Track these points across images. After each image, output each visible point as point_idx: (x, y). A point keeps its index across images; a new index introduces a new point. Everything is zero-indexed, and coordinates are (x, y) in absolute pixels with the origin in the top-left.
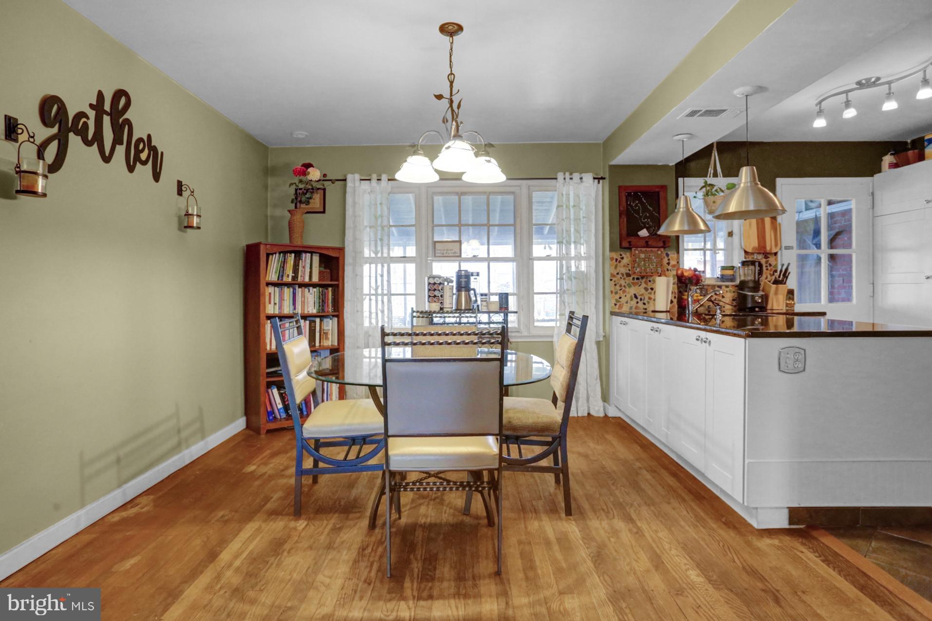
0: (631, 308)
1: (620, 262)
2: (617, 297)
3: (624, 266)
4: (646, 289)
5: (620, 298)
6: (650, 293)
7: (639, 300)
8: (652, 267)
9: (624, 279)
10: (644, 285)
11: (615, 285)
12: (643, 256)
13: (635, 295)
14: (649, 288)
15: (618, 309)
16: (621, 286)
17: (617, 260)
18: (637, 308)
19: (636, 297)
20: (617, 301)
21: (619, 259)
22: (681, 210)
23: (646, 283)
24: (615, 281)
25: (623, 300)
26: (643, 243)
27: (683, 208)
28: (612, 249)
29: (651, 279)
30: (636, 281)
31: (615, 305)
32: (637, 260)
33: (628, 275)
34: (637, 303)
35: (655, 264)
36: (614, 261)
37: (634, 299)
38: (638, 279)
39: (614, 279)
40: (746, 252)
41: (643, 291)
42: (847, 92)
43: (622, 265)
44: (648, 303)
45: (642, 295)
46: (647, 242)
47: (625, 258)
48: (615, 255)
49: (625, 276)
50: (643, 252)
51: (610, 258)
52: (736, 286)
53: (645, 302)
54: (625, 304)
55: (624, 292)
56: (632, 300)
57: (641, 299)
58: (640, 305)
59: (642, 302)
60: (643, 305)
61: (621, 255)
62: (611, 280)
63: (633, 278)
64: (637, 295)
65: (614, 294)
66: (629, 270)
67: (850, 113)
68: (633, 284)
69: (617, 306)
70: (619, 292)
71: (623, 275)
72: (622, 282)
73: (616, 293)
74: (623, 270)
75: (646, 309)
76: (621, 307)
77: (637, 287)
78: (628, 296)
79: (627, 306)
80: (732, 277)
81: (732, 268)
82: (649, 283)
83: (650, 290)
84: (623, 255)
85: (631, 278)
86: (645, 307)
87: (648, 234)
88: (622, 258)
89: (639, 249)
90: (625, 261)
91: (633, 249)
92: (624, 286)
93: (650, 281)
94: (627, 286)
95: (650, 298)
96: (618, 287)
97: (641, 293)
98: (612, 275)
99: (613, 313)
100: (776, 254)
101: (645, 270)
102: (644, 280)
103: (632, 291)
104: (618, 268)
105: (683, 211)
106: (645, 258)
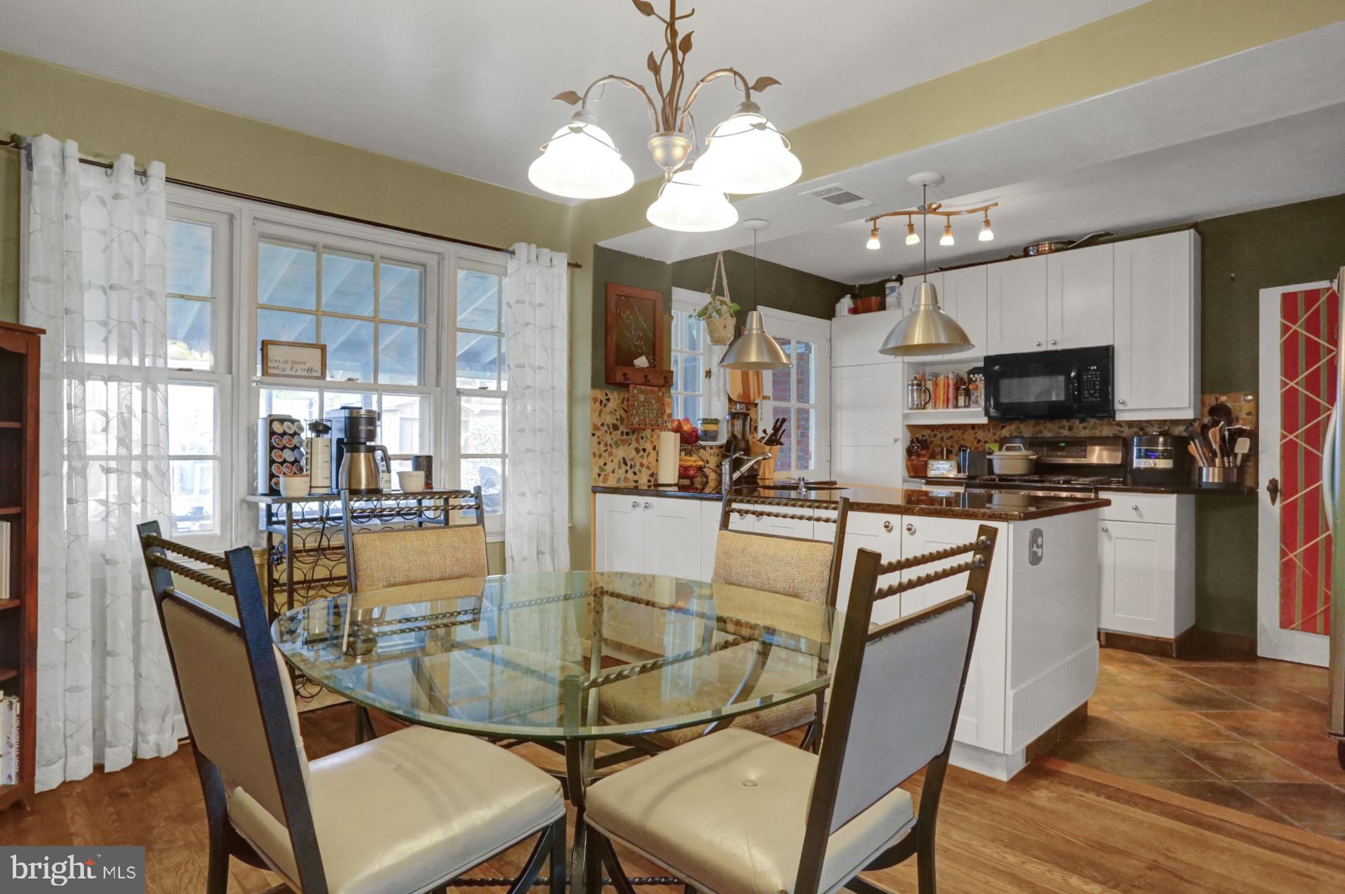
0: (619, 480)
1: (605, 406)
2: (601, 462)
3: (611, 413)
4: (637, 450)
5: (605, 464)
6: (642, 457)
7: (628, 468)
8: (651, 416)
9: (611, 433)
10: (634, 444)
11: (599, 443)
12: (642, 398)
13: (624, 459)
14: (641, 448)
15: (603, 482)
16: (606, 445)
17: (601, 402)
18: (626, 479)
19: (625, 464)
20: (601, 469)
21: (604, 401)
22: (755, 332)
23: (637, 441)
24: (598, 437)
25: (609, 468)
26: (640, 378)
27: (757, 329)
28: (595, 385)
29: (644, 435)
30: (625, 437)
31: (599, 475)
32: (636, 403)
33: (615, 427)
34: (627, 471)
35: (655, 411)
36: (598, 403)
37: (623, 465)
38: (628, 434)
39: (598, 433)
40: (730, 400)
41: (634, 453)
42: (910, 213)
43: (608, 411)
44: (640, 471)
45: (632, 459)
46: (646, 377)
47: (612, 400)
48: (600, 395)
49: (611, 429)
50: (642, 392)
51: (593, 399)
52: (721, 447)
53: (636, 470)
54: (611, 474)
55: (611, 454)
56: (620, 467)
57: (631, 467)
58: (630, 475)
59: (632, 470)
60: (633, 475)
61: (607, 395)
62: (594, 435)
63: (622, 433)
64: (627, 460)
65: (597, 458)
66: (617, 420)
67: (913, 240)
68: (622, 441)
69: (602, 477)
70: (604, 454)
71: (608, 426)
72: (608, 439)
73: (600, 456)
74: (610, 420)
75: (637, 482)
76: (605, 479)
77: (626, 446)
78: (616, 461)
79: (614, 478)
80: (714, 435)
81: (716, 422)
83: (642, 452)
84: (610, 396)
85: (619, 432)
86: (636, 478)
87: (647, 365)
88: (608, 400)
89: (639, 387)
90: (612, 405)
91: (632, 386)
92: (611, 445)
93: (642, 438)
94: (614, 446)
95: (642, 465)
96: (602, 447)
97: (631, 457)
98: (596, 428)
99: (595, 490)
100: (756, 405)
101: (645, 419)
102: (635, 436)
103: (620, 453)
104: (603, 416)
105: (757, 334)
106: (645, 401)
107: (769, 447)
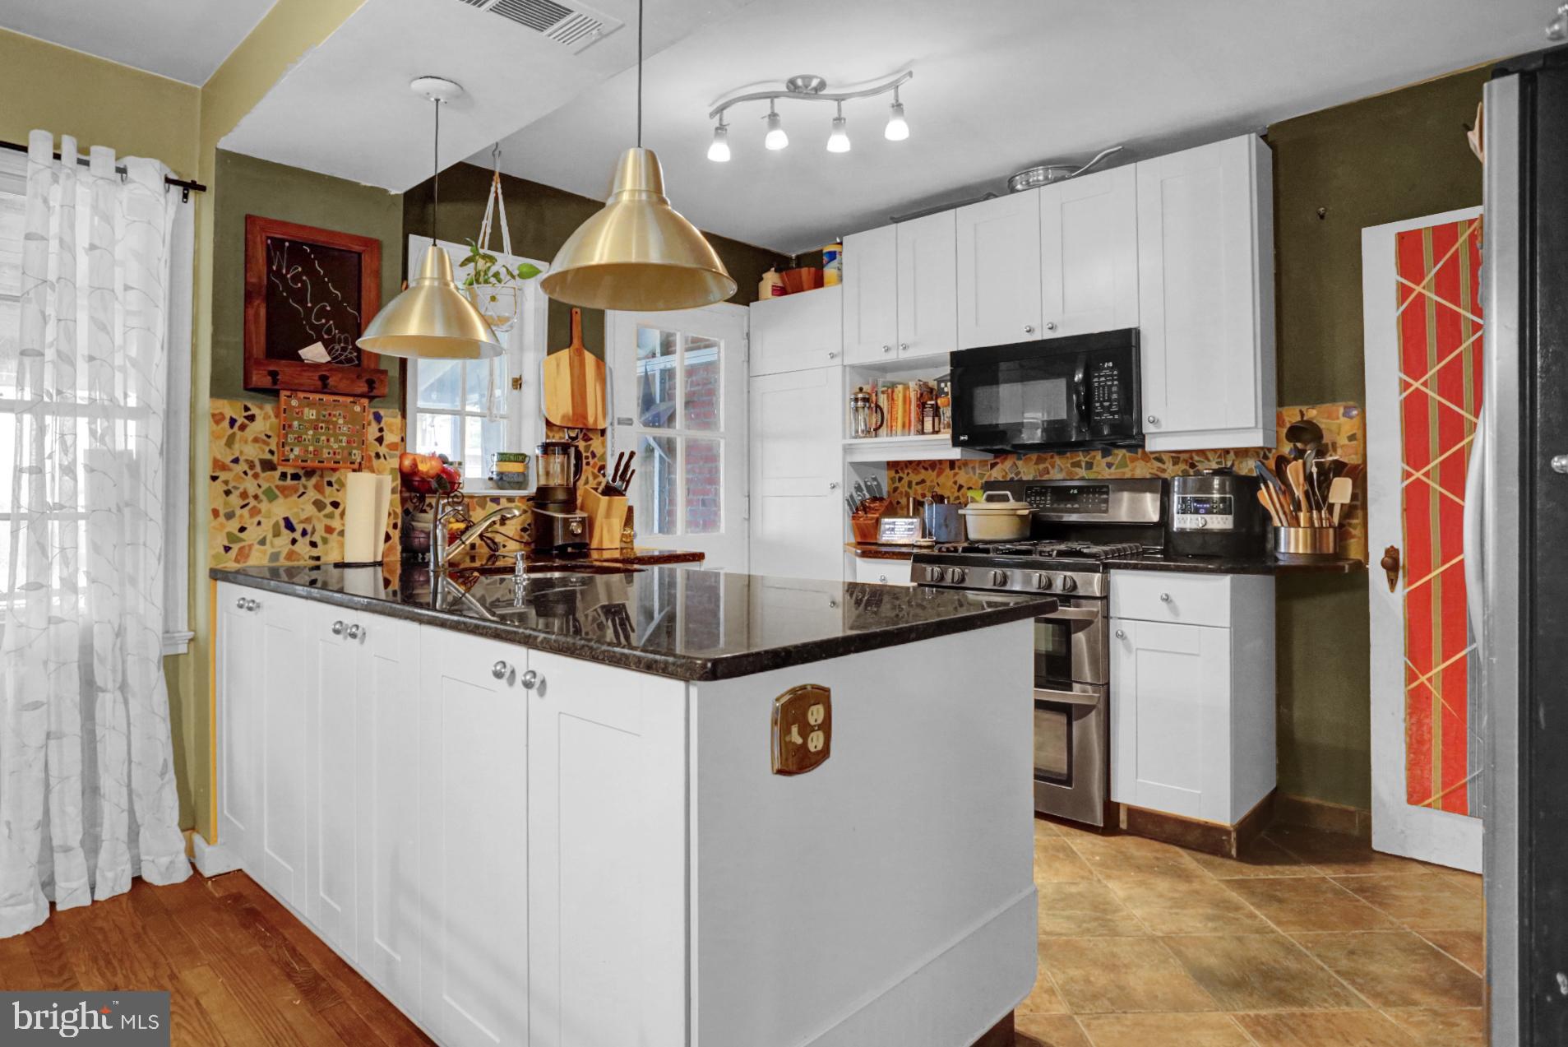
0: (275, 557)
1: (243, 428)
2: (234, 526)
3: (256, 440)
4: (319, 505)
5: (242, 529)
6: (330, 516)
7: (297, 535)
8: (336, 446)
9: (256, 476)
10: (312, 494)
11: (228, 493)
12: (310, 414)
13: (287, 520)
14: (327, 501)
15: (237, 561)
16: (244, 495)
17: (233, 422)
18: (291, 555)
19: (290, 526)
20: (231, 537)
21: (240, 420)
22: (427, 283)
23: (318, 488)
24: (226, 482)
25: (251, 535)
26: (313, 379)
27: (432, 279)
28: (219, 389)
29: (333, 480)
30: (289, 482)
31: (227, 549)
32: (296, 423)
33: (268, 466)
34: (294, 541)
35: (344, 439)
36: (226, 423)
37: (285, 532)
38: (295, 477)
39: (223, 476)
40: (549, 424)
41: (310, 510)
42: (772, 97)
43: (250, 438)
44: (325, 541)
45: (308, 520)
46: (324, 379)
47: (259, 419)
48: (230, 409)
49: (258, 469)
50: (311, 405)
51: (213, 415)
52: (530, 499)
53: (317, 538)
54: (257, 547)
55: (255, 512)
56: (277, 534)
57: (304, 533)
58: (303, 547)
59: (308, 539)
60: (309, 548)
61: (247, 409)
62: (214, 478)
63: (284, 476)
64: (294, 522)
65: (222, 519)
66: (272, 452)
67: (778, 141)
68: (282, 489)
69: (233, 553)
70: (238, 512)
71: (252, 466)
72: (250, 485)
73: (230, 516)
74: (253, 452)
75: (318, 558)
76: (243, 554)
77: (295, 498)
78: (268, 525)
79: (264, 552)
80: (521, 479)
81: (521, 458)
82: (328, 490)
83: (329, 509)
84: (254, 410)
85: (277, 474)
86: (315, 552)
87: (329, 359)
88: (251, 418)
89: (301, 395)
90: (259, 427)
91: (283, 394)
92: (256, 497)
93: (330, 484)
94: (262, 497)
95: (329, 530)
96: (235, 499)
97: (304, 516)
98: (218, 465)
99: (217, 575)
100: (603, 432)
101: (316, 452)
102: (314, 480)
103: (280, 509)
104: (237, 446)
105: (432, 288)
106: (318, 420)
107: (607, 498)
